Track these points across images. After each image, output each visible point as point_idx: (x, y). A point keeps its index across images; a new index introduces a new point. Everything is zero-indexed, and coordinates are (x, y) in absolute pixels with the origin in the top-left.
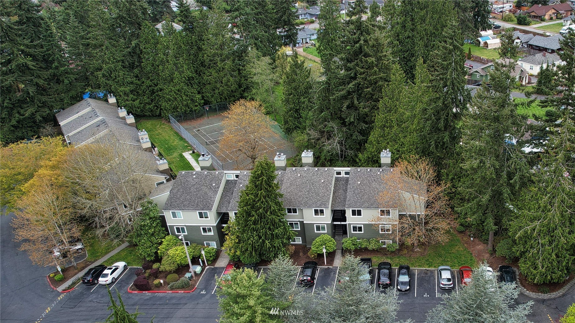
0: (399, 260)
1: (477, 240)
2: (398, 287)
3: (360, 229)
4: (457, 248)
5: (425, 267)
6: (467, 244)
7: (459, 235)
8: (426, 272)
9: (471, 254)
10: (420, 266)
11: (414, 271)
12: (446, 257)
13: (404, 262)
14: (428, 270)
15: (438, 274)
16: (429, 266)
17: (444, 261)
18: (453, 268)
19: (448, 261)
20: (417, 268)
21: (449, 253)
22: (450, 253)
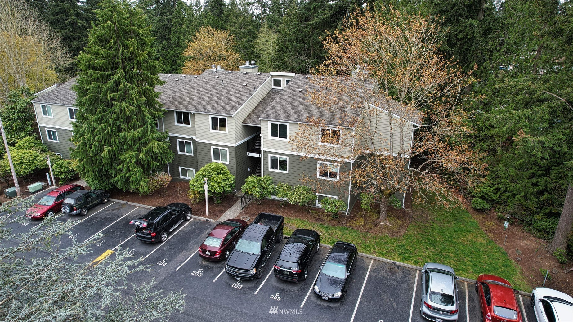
0: (342, 235)
1: (518, 231)
2: (316, 287)
3: (283, 164)
4: (470, 236)
5: (394, 259)
6: (494, 233)
7: (475, 216)
8: (394, 269)
9: (505, 253)
10: (382, 254)
11: (367, 261)
12: (444, 249)
13: (349, 237)
14: (398, 267)
15: (421, 278)
16: (404, 259)
17: (440, 254)
18: (460, 275)
19: (449, 257)
20: (375, 257)
21: (452, 242)
22: (455, 243)
